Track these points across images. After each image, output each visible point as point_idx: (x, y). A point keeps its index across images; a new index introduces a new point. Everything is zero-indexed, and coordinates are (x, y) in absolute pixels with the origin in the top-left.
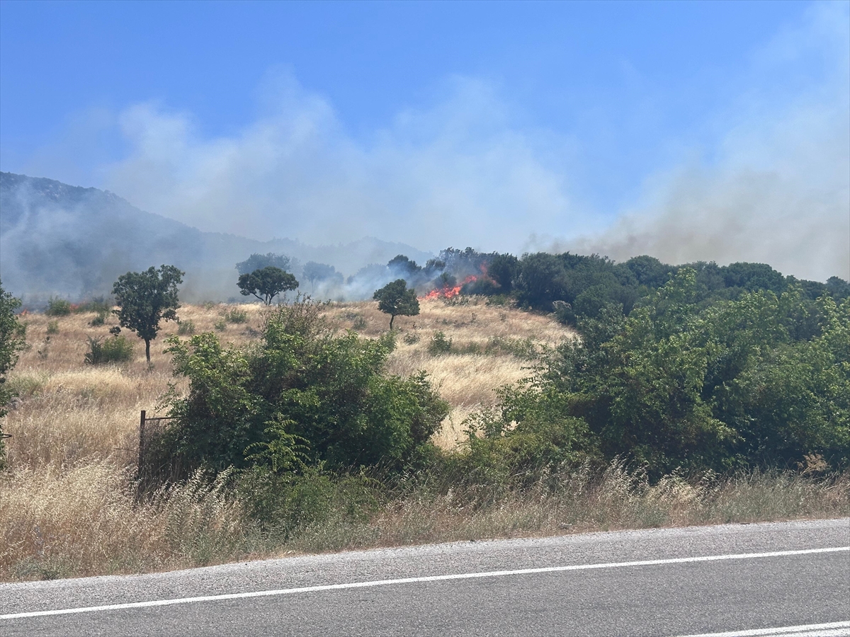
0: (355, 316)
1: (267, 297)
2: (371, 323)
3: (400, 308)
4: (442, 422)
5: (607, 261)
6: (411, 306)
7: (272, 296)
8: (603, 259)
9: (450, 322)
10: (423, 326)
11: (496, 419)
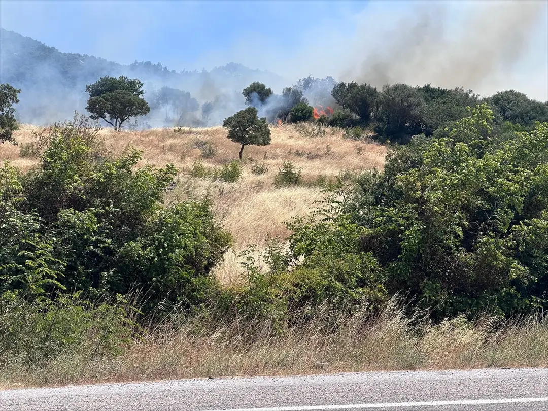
0: (205, 144)
1: (116, 122)
2: (221, 151)
3: (250, 137)
4: (224, 255)
5: (471, 95)
6: (262, 135)
7: (122, 120)
8: (467, 93)
9: (303, 154)
10: (275, 157)
11: (283, 253)
